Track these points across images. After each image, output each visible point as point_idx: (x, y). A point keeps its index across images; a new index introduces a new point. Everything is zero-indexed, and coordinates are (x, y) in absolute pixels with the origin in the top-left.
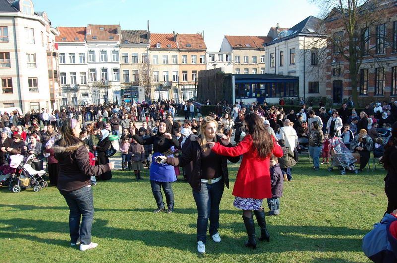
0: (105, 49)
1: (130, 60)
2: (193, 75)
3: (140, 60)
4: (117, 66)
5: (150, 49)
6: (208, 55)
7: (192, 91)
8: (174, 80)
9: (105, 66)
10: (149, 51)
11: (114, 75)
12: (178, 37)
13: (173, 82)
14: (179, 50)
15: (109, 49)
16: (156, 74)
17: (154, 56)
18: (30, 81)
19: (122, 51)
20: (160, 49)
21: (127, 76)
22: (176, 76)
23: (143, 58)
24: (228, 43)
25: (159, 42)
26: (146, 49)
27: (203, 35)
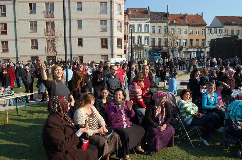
0: (141, 23)
1: (157, 31)
2: (196, 42)
3: (163, 32)
4: (148, 35)
5: (169, 24)
6: (207, 29)
7: (195, 53)
8: (184, 45)
9: (141, 35)
10: (169, 26)
11: (145, 41)
12: (187, 17)
14: (189, 25)
15: (143, 24)
17: (172, 29)
18: (118, 40)
19: (151, 25)
20: (176, 25)
21: (154, 41)
22: (186, 42)
23: (165, 30)
24: (218, 21)
25: (176, 20)
26: (167, 24)
27: (202, 15)
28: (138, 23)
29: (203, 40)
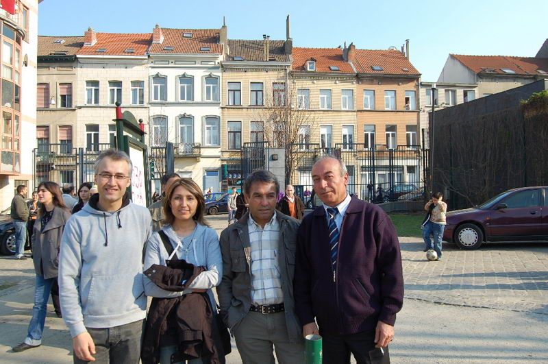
0: (189, 72)
1: (247, 98)
2: (388, 135)
3: (268, 100)
4: (215, 111)
5: (291, 75)
6: (422, 91)
8: (345, 147)
9: (188, 110)
10: (290, 81)
11: (206, 132)
12: (352, 53)
13: (343, 150)
14: (359, 78)
15: (198, 75)
16: (302, 131)
17: (301, 91)
19: (225, 78)
20: (315, 76)
21: (236, 133)
22: (350, 136)
23: (276, 94)
24: (459, 67)
25: (312, 59)
26: (282, 74)
27: (405, 51)
28: (181, 72)
29: (409, 128)
